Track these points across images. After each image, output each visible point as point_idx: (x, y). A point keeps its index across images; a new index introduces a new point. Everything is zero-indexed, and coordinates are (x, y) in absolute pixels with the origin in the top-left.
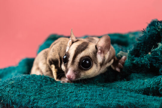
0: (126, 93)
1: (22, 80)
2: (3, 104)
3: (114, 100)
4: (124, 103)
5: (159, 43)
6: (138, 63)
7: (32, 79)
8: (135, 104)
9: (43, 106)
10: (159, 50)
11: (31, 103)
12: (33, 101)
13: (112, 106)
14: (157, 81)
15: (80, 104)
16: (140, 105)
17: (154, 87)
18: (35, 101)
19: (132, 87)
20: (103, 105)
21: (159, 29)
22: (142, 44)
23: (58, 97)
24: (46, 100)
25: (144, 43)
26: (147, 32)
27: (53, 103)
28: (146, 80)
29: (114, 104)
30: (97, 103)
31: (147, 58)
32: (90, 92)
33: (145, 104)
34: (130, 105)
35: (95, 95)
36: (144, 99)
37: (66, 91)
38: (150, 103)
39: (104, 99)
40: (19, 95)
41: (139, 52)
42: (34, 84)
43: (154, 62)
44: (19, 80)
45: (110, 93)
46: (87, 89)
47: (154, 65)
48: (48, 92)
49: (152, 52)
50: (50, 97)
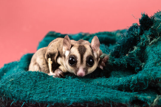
0: (104, 89)
1: (20, 77)
2: (5, 98)
3: (93, 95)
4: (101, 97)
5: (135, 47)
6: (117, 63)
7: (29, 76)
8: (110, 98)
9: (37, 99)
10: (135, 52)
11: (27, 97)
12: (29, 95)
13: (92, 100)
14: (129, 80)
15: (66, 98)
16: (113, 100)
17: (127, 84)
18: (31, 95)
19: (109, 84)
20: (85, 99)
21: (135, 34)
22: (122, 47)
23: (49, 92)
24: (39, 95)
25: (123, 46)
26: (126, 36)
27: (45, 97)
28: (121, 78)
29: (93, 99)
30: (80, 98)
31: (125, 59)
32: (75, 88)
33: (118, 98)
34: (106, 99)
35: (78, 91)
36: (117, 94)
37: (56, 86)
38: (122, 98)
39: (86, 94)
40: (18, 91)
41: (119, 53)
42: (30, 80)
43: (131, 62)
44: (18, 77)
45: (90, 89)
46: (73, 85)
47: (131, 65)
48: (41, 88)
49: (129, 54)
50: (42, 92)
